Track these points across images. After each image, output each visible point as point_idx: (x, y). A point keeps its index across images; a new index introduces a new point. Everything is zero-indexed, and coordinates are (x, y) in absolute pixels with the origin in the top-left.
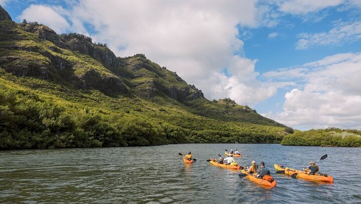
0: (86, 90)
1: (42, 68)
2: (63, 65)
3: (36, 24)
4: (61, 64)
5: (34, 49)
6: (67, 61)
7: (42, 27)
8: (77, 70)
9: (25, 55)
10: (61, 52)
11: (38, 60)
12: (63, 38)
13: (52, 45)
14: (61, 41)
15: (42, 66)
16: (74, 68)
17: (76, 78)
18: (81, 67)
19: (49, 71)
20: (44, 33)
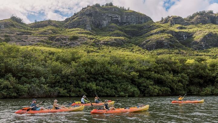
0: (205, 50)
1: (164, 42)
2: (185, 36)
3: (169, 17)
4: (184, 36)
5: (161, 31)
6: (188, 33)
7: (172, 17)
8: (197, 37)
9: (154, 37)
10: (185, 29)
11: (162, 37)
12: (188, 19)
13: (179, 26)
14: (186, 21)
15: (164, 40)
16: (194, 36)
17: (196, 43)
18: (200, 34)
19: (169, 42)
20: (173, 20)
